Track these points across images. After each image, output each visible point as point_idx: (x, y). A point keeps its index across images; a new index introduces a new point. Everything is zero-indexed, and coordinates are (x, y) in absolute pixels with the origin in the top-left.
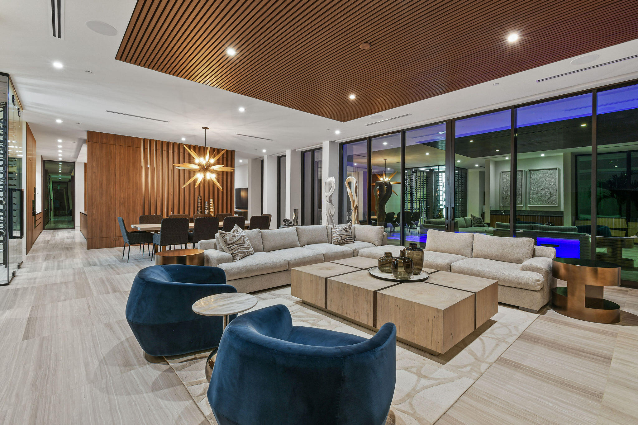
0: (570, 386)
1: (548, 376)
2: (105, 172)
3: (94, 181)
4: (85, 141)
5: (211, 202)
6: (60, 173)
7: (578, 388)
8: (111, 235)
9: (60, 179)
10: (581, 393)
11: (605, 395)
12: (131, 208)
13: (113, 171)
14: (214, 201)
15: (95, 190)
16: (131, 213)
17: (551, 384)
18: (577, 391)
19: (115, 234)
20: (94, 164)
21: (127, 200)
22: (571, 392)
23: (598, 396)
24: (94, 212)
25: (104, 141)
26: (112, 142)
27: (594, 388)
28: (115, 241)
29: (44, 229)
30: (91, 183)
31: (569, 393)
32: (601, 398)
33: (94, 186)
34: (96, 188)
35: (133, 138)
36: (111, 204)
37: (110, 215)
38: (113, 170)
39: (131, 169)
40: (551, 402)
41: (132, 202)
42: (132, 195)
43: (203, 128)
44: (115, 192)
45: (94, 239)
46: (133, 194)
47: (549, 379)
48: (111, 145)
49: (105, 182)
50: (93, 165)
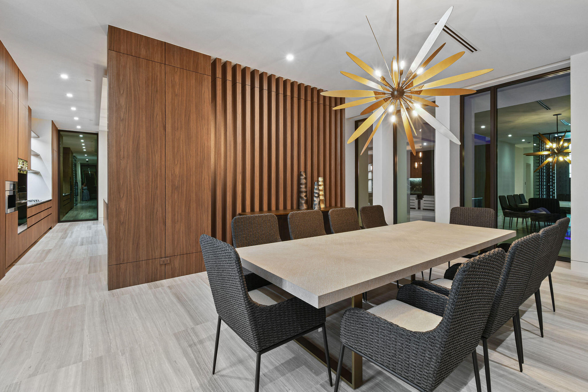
2: (144, 119)
3: (122, 138)
4: (106, 72)
5: (320, 183)
6: (85, 153)
8: (157, 254)
9: (87, 161)
12: (194, 196)
13: (161, 119)
14: (324, 181)
15: (124, 158)
16: (193, 205)
19: (163, 251)
20: (123, 101)
21: (185, 179)
24: (123, 205)
25: (143, 52)
26: (158, 58)
28: (163, 267)
29: (59, 221)
30: (116, 142)
33: (122, 150)
34: (126, 153)
35: (196, 54)
36: (157, 188)
37: (155, 211)
38: (161, 117)
39: (193, 117)
41: (194, 183)
42: (194, 169)
44: (163, 163)
45: (121, 265)
46: (196, 168)
48: (157, 64)
49: (143, 142)
50: (119, 101)
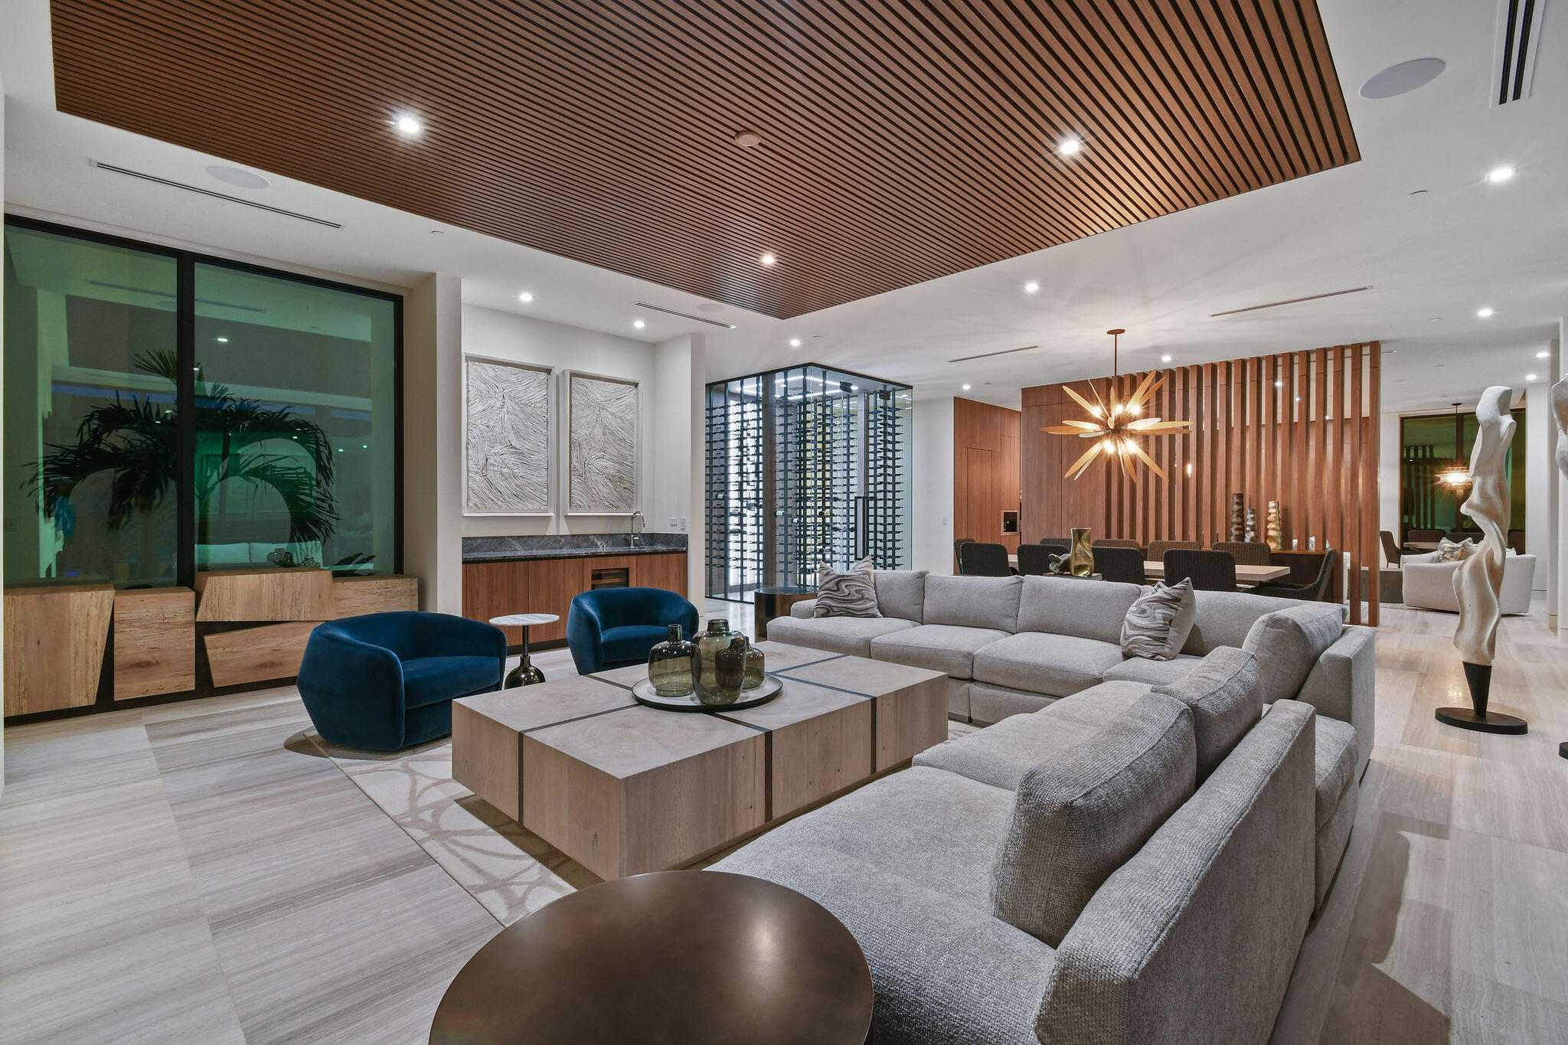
0: (276, 906)
1: (323, 895)
2: (1045, 457)
3: (1030, 476)
7: (260, 912)
10: (250, 910)
11: (209, 935)
13: (1058, 454)
15: (1031, 491)
17: (306, 887)
18: (258, 907)
20: (1030, 446)
22: (265, 900)
23: (220, 925)
25: (1045, 400)
26: (1056, 400)
27: (236, 934)
31: (267, 894)
32: (212, 926)
33: (1030, 485)
34: (1032, 488)
38: (1058, 452)
40: (275, 866)
43: (1110, 333)
47: (321, 891)
48: (1055, 405)
49: (1046, 476)
